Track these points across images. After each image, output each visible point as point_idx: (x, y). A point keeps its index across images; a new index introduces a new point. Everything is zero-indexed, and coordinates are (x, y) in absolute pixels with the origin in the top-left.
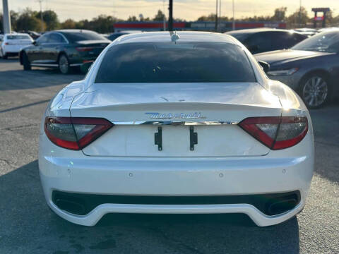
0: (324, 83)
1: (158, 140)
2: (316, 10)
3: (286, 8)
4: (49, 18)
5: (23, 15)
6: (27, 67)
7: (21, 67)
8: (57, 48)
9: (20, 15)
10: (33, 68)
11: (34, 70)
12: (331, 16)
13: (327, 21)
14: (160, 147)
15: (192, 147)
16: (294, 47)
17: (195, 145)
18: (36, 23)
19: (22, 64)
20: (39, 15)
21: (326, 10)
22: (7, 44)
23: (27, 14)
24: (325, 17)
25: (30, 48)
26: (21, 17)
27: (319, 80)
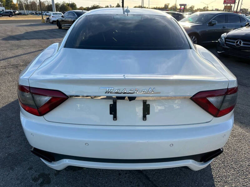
0: (196, 39)
1: (113, 110)
2: (181, 5)
3: (169, 4)
4: (73, 6)
5: (62, 5)
6: (60, 27)
7: (58, 28)
8: (72, 19)
9: (61, 4)
10: (63, 28)
11: (63, 29)
12: (186, 8)
13: (185, 10)
14: (115, 118)
15: (144, 118)
16: (181, 21)
17: (147, 116)
18: (68, 8)
19: (58, 26)
20: (69, 5)
21: (185, 5)
22: (53, 17)
23: (64, 4)
24: (184, 8)
25: (61, 19)
26: (61, 5)
27: (194, 37)
